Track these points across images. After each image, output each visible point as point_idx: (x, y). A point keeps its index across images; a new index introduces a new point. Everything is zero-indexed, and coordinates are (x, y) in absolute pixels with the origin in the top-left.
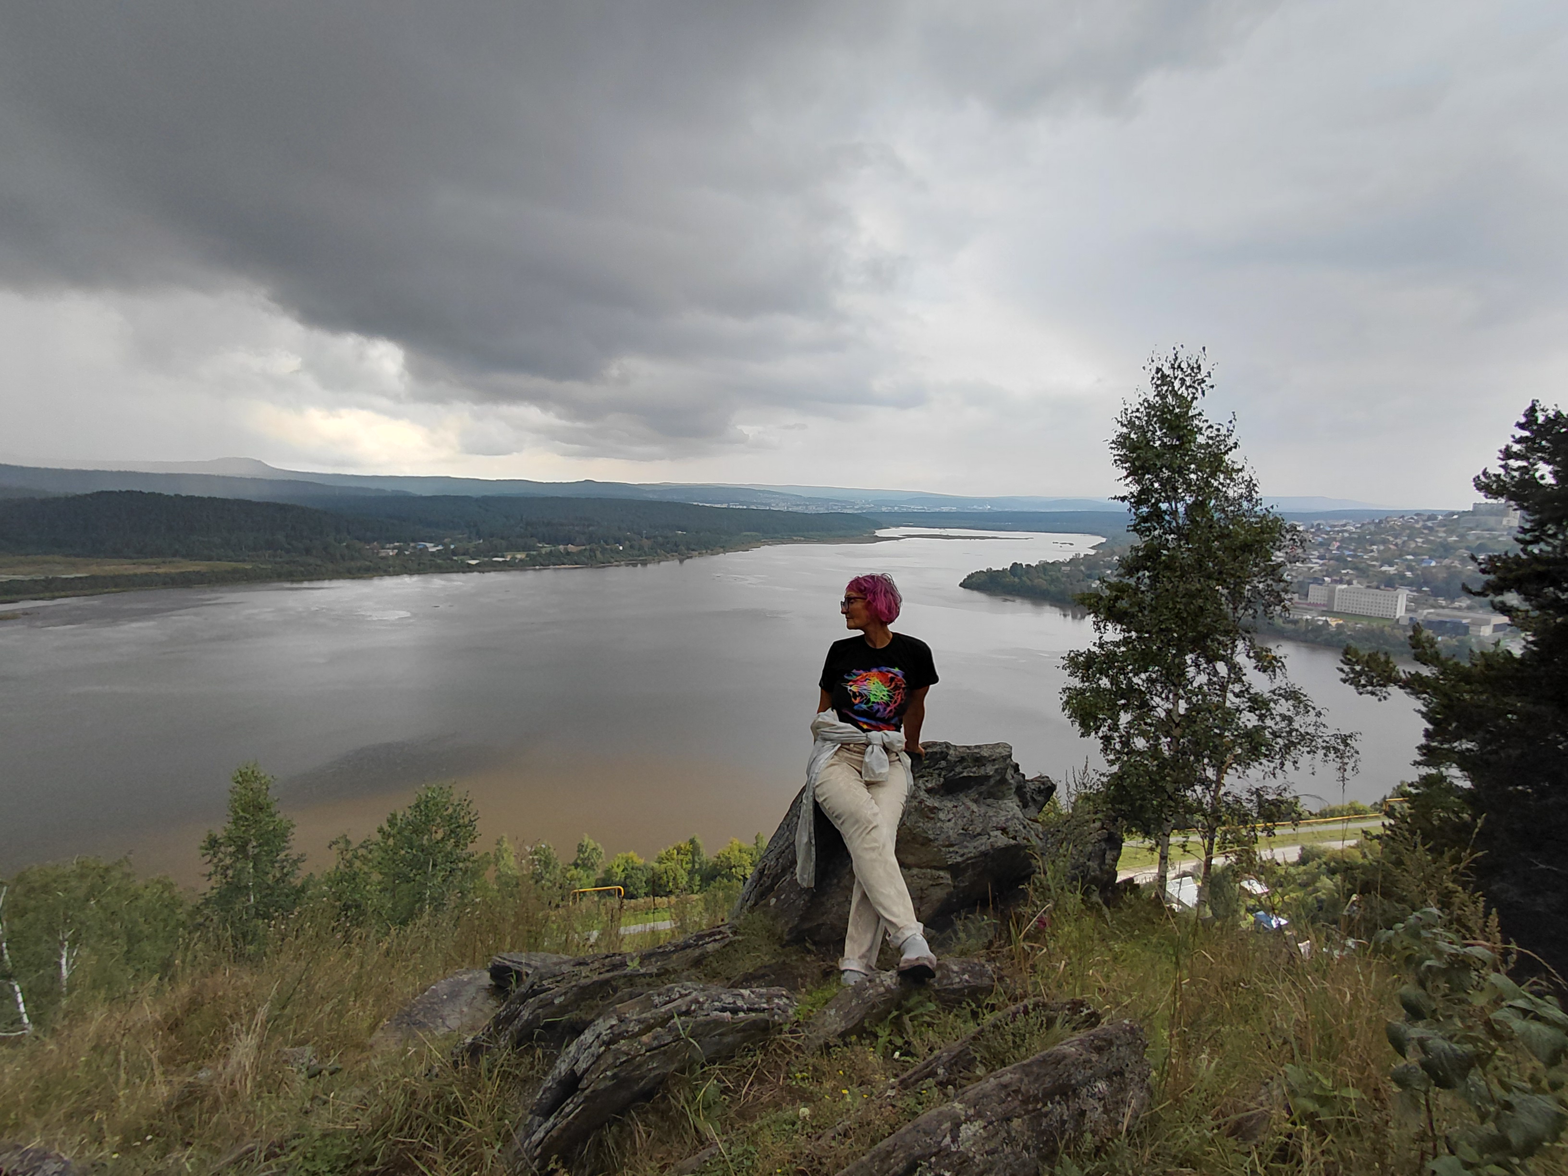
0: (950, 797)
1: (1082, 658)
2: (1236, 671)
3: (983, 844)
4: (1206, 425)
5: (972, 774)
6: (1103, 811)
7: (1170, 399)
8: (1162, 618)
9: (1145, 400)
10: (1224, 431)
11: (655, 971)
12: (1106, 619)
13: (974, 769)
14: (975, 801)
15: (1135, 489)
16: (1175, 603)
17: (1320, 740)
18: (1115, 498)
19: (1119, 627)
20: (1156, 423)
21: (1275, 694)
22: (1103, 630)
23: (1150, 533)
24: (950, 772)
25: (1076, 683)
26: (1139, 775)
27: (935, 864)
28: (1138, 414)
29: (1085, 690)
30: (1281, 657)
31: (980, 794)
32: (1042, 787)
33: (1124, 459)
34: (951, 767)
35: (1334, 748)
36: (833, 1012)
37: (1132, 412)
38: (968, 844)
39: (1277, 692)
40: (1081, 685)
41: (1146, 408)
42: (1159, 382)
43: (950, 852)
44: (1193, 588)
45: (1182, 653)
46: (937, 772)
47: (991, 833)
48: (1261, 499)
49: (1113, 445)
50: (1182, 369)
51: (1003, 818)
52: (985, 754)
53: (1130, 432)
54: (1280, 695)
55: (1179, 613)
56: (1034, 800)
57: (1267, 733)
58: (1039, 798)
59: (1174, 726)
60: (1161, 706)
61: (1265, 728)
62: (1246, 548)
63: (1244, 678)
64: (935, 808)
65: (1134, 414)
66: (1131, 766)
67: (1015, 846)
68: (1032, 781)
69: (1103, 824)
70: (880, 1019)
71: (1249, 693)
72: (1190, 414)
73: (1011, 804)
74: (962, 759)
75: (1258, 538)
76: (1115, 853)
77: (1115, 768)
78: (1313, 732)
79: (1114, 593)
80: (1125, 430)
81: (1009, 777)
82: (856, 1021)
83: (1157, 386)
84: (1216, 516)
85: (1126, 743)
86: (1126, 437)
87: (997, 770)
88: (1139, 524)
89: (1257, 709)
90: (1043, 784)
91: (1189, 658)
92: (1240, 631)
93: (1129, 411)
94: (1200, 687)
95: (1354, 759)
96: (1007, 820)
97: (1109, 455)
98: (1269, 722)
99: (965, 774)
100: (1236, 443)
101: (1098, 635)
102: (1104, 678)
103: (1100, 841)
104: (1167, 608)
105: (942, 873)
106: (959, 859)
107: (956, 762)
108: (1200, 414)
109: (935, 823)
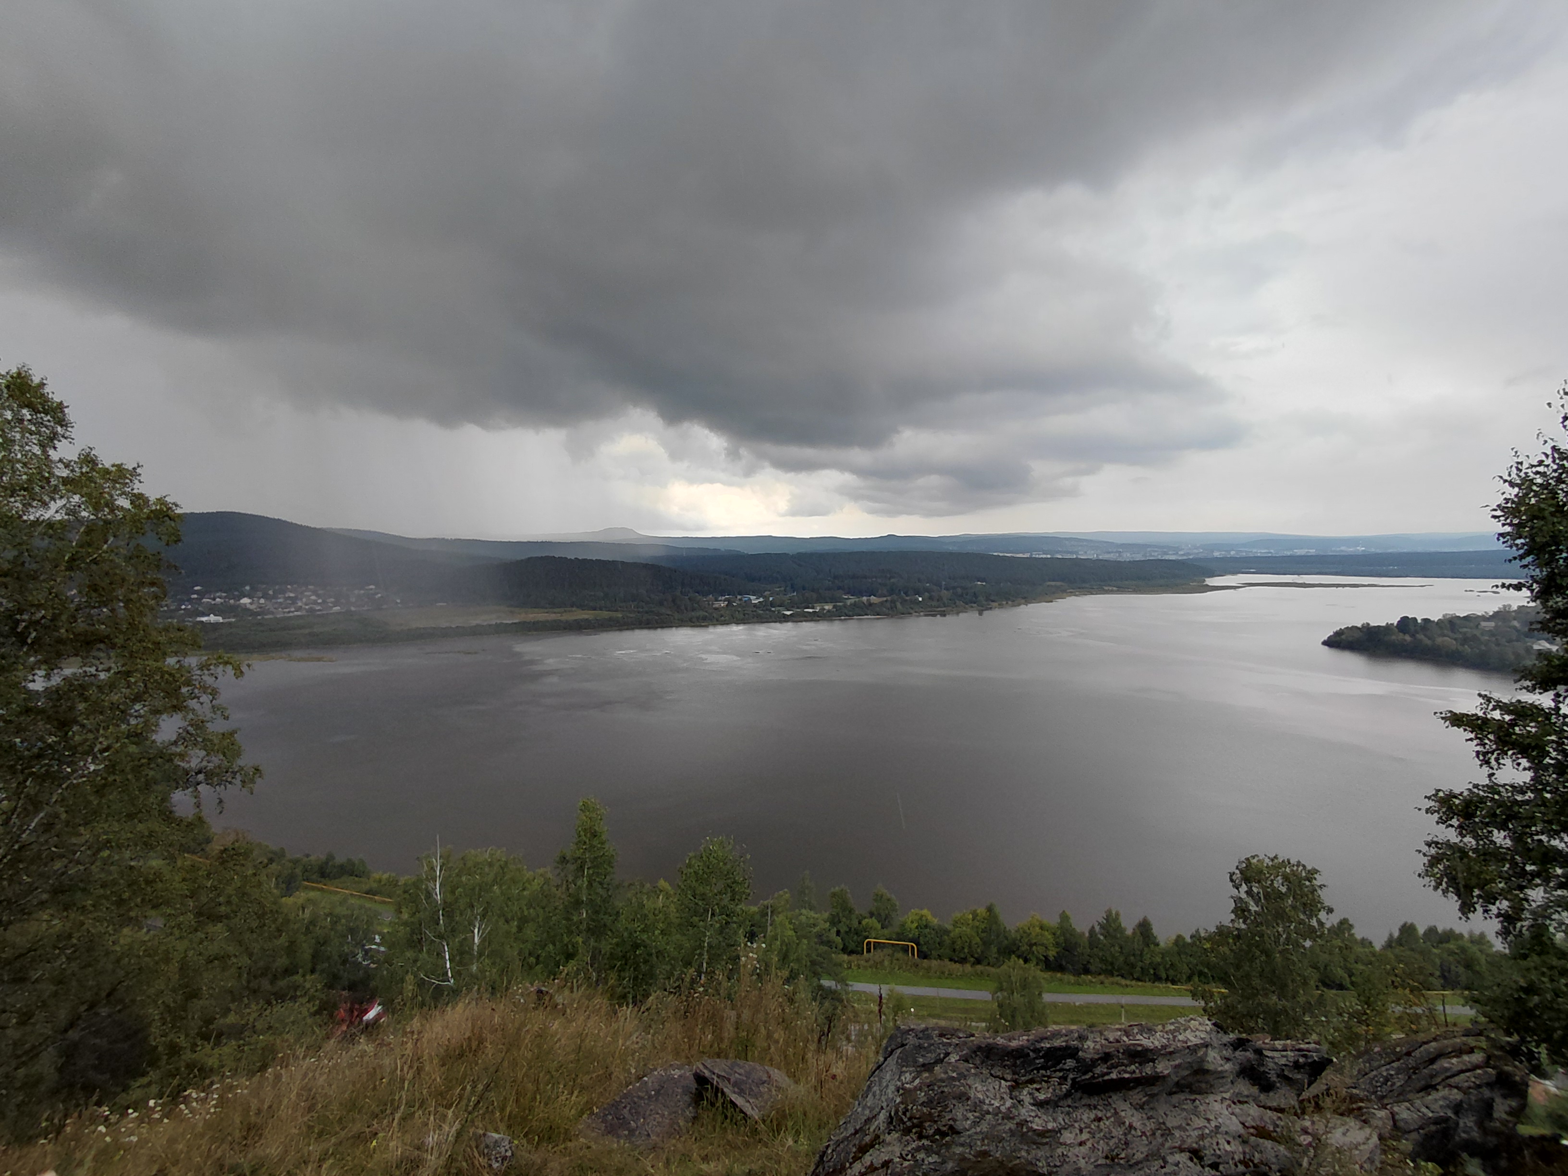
5: (1127, 1076)
12: (1500, 750)
13: (1133, 1067)
15: (1539, 573)
22: (1494, 766)
29: (1463, 849)
33: (1517, 532)
34: (1086, 1066)
37: (1531, 466)
40: (1458, 840)
46: (1058, 1074)
53: (1527, 495)
80: (1517, 491)
81: (1212, 1065)
93: (1526, 465)
97: (1493, 526)
99: (1114, 1076)
102: (1499, 833)
107: (1094, 1061)
109: (1053, 1150)
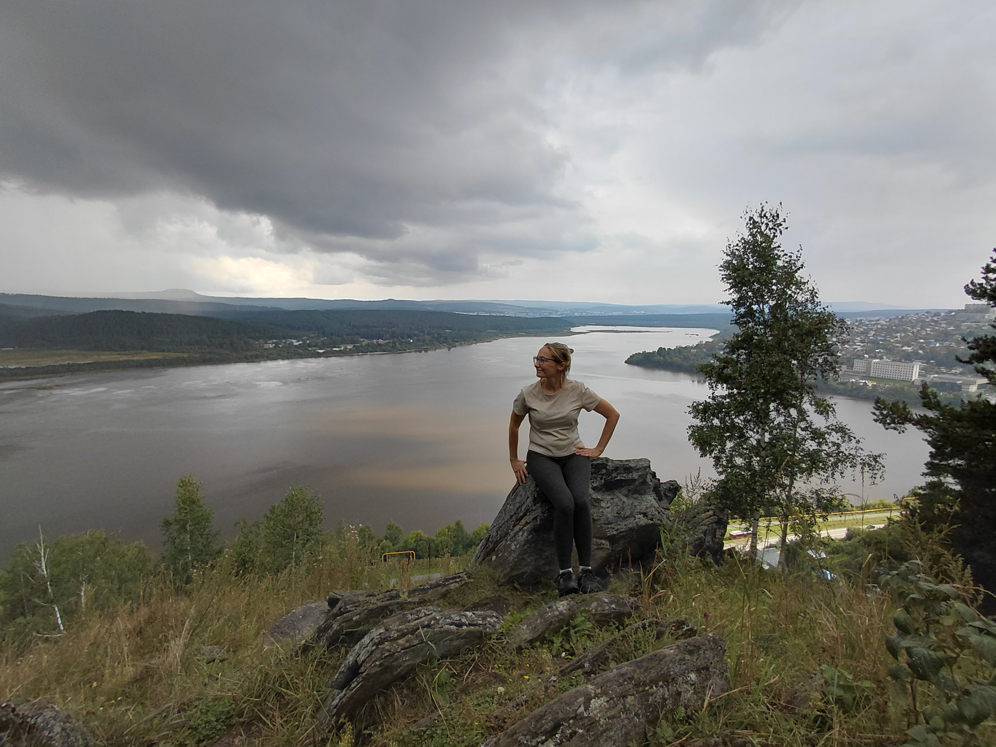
0: (609, 493)
1: (701, 407)
2: (802, 413)
3: (631, 523)
4: (782, 254)
5: (623, 478)
6: (714, 504)
7: (759, 237)
8: (753, 380)
9: (743, 238)
10: (794, 257)
11: (417, 600)
12: (717, 382)
13: (625, 475)
14: (626, 496)
15: (736, 296)
16: (761, 370)
17: (859, 459)
18: (723, 303)
19: (725, 385)
20: (749, 253)
21: (829, 429)
22: (715, 388)
23: (746, 325)
24: (609, 477)
25: (697, 422)
26: (738, 482)
27: (599, 535)
28: (737, 248)
29: (703, 427)
30: (832, 405)
31: (629, 491)
32: (672, 487)
33: (728, 277)
34: (609, 473)
35: (868, 464)
36: (525, 627)
37: (734, 246)
38: (621, 523)
39: (830, 427)
40: (700, 424)
41: (742, 244)
42: (751, 226)
43: (608, 528)
44: (774, 360)
45: (767, 403)
46: (600, 476)
47: (636, 516)
48: (820, 302)
49: (721, 269)
50: (767, 217)
51: (644, 507)
52: (632, 465)
53: (733, 260)
54: (832, 429)
55: (764, 376)
56: (666, 496)
57: (823, 454)
58: (670, 495)
59: (761, 449)
60: (753, 438)
61: (822, 451)
62: (810, 333)
63: (807, 418)
64: (599, 499)
65: (735, 248)
66: (733, 475)
67: (652, 524)
68: (665, 483)
69: (715, 512)
70: (556, 632)
71: (811, 428)
72: (772, 246)
73: (650, 498)
74: (616, 469)
75: (817, 327)
76: (723, 531)
77: (723, 477)
78: (855, 453)
79: (723, 364)
80: (729, 258)
81: (648, 480)
82: (540, 633)
83: (750, 229)
84: (790, 312)
85: (730, 460)
86: (729, 263)
87: (640, 476)
88: (739, 319)
89: (816, 439)
90: (672, 485)
91: (772, 406)
92: (806, 388)
93: (732, 246)
94: (779, 424)
95: (881, 471)
96: (647, 508)
97: (720, 274)
98: (824, 447)
99: (618, 478)
100: (802, 265)
101: (711, 391)
102: (716, 419)
103: (712, 523)
104: (756, 373)
105: (603, 542)
106: (615, 533)
107: (612, 470)
108: (779, 247)
109: (599, 509)
